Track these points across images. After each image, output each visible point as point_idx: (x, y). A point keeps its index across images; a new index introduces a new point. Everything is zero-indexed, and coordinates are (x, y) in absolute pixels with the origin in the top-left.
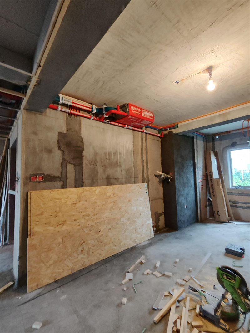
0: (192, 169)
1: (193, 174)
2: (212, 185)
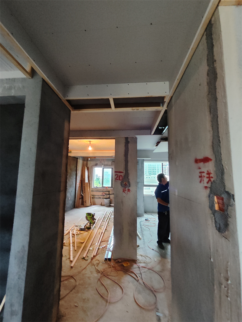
0: (75, 177)
1: (75, 180)
2: (84, 186)
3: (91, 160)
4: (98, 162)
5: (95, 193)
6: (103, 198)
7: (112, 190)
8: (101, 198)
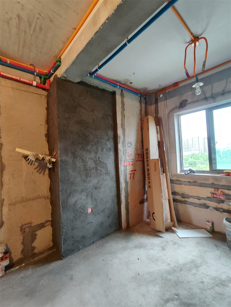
2: (148, 170)
4: (188, 95)
5: (186, 190)
6: (216, 209)
8: (210, 208)
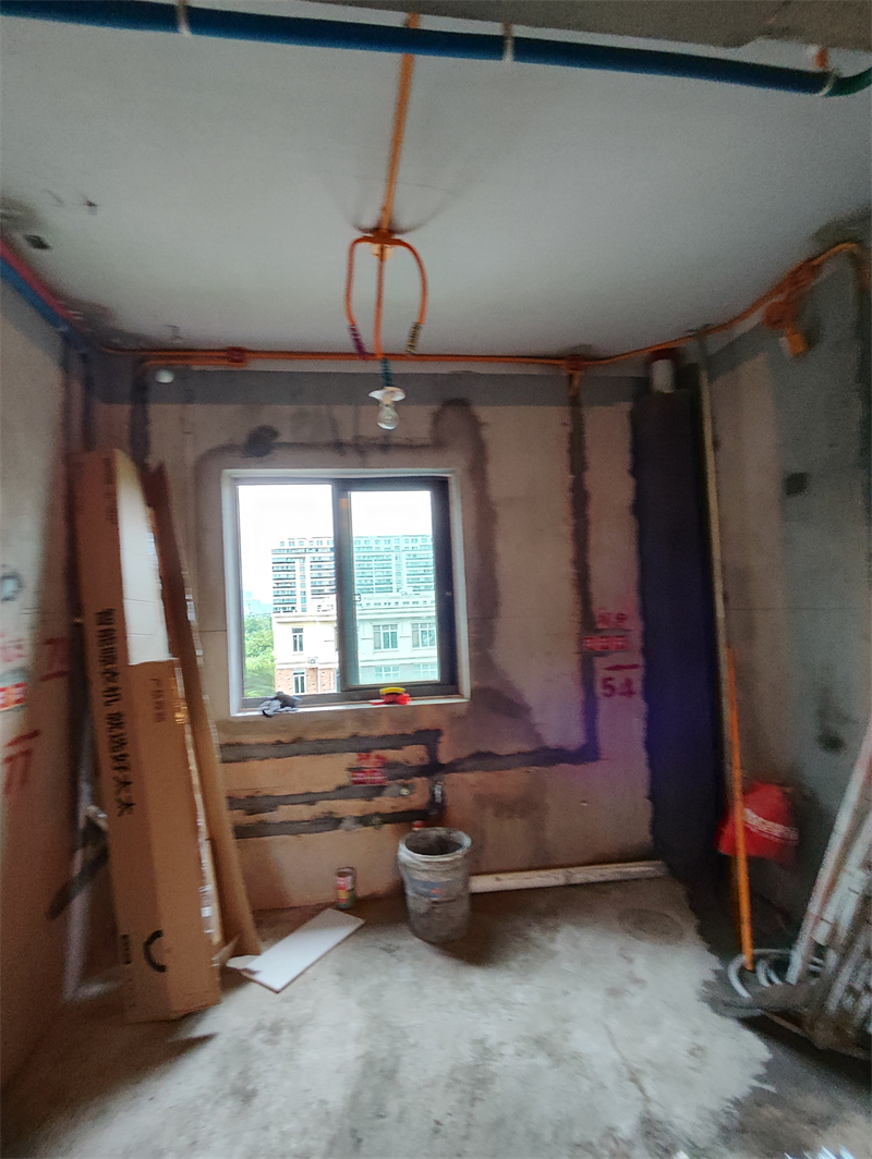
3: (186, 392)
4: (279, 415)
5: (266, 776)
6: (364, 821)
7: (455, 718)
8: (346, 824)
